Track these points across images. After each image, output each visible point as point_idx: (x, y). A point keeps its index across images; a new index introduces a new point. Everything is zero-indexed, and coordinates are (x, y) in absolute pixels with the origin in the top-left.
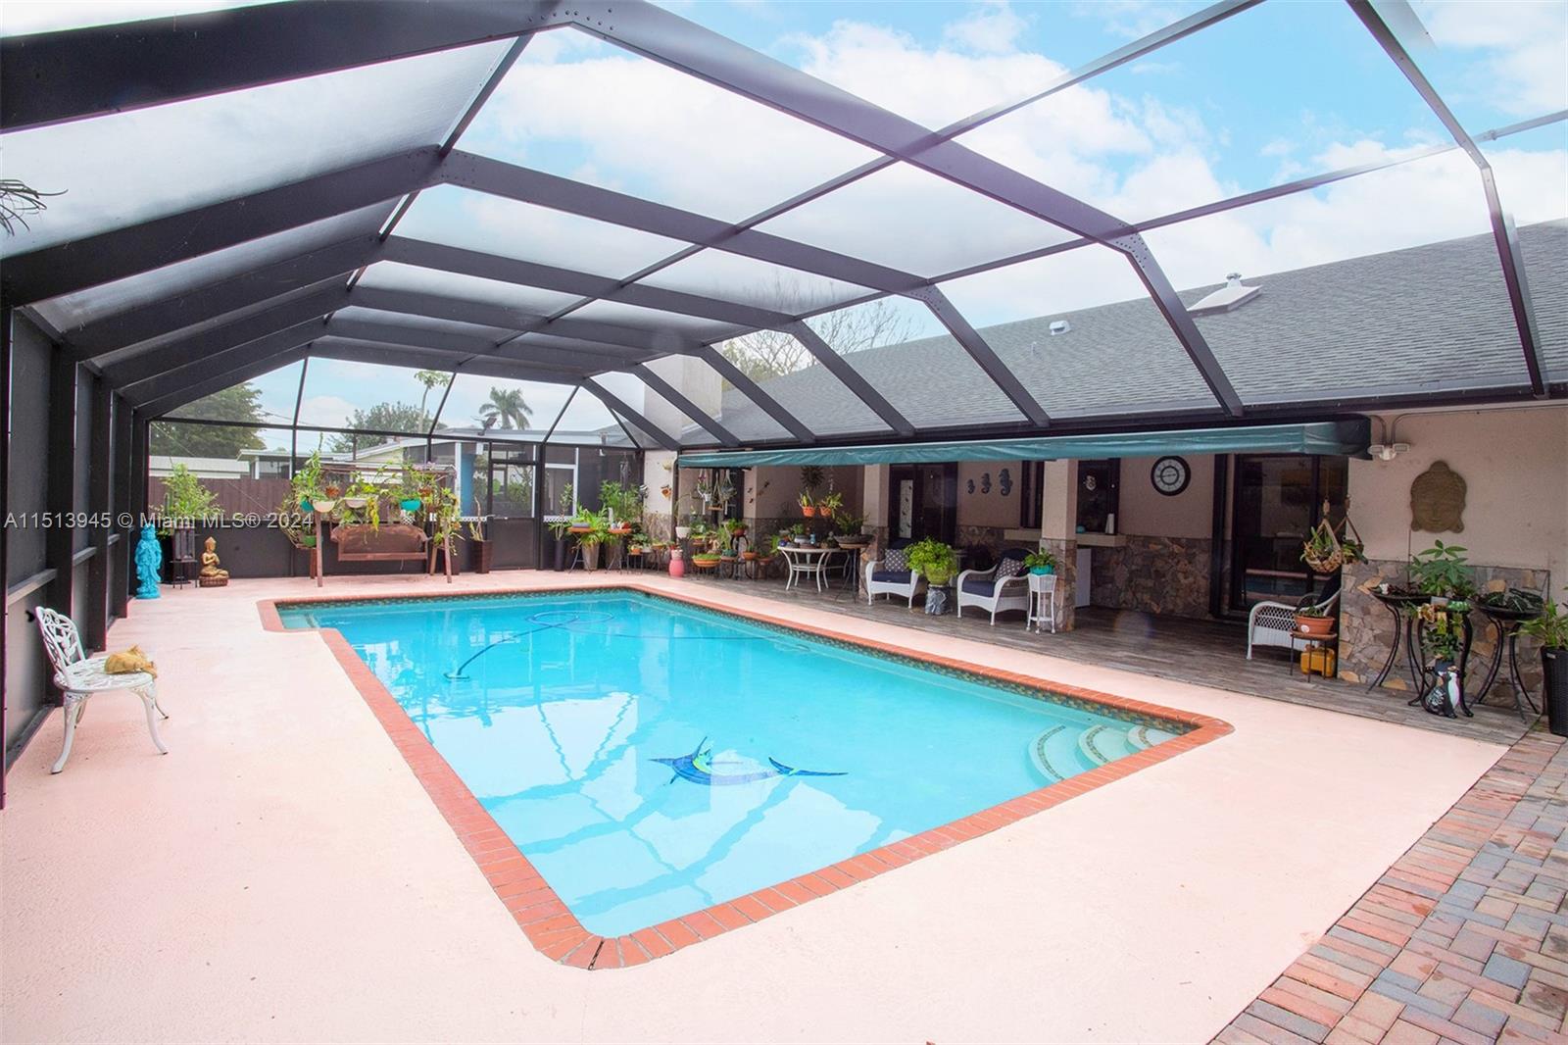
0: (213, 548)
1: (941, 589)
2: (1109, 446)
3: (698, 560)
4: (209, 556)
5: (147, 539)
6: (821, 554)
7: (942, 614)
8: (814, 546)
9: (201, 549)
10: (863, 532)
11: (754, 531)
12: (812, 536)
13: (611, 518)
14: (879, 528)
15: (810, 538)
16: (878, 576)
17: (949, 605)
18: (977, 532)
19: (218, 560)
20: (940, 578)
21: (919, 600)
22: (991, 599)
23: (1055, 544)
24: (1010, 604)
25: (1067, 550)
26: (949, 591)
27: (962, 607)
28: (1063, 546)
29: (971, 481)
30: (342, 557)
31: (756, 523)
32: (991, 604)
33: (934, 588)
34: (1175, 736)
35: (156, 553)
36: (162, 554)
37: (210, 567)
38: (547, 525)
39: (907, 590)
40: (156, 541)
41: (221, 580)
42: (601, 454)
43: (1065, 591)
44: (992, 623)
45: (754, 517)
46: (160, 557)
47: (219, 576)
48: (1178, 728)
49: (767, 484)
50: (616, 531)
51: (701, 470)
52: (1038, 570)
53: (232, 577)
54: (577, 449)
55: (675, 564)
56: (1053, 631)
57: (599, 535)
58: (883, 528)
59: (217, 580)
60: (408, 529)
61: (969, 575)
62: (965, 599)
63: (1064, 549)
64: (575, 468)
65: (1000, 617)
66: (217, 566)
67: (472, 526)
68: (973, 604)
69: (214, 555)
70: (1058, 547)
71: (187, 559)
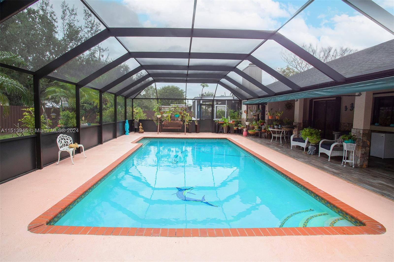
0: (141, 125)
1: (314, 146)
2: (358, 87)
3: (250, 132)
4: (140, 127)
5: (126, 123)
6: (282, 131)
7: (313, 155)
8: (279, 129)
9: (139, 125)
10: (294, 125)
11: (267, 123)
12: (280, 125)
13: (229, 119)
14: (298, 123)
15: (279, 126)
16: (294, 140)
17: (317, 152)
18: (347, 126)
19: (142, 128)
20: (314, 142)
21: (307, 149)
22: (329, 151)
23: (358, 131)
24: (337, 154)
25: (363, 134)
26: (317, 146)
27: (320, 153)
28: (361, 132)
29: (346, 106)
30: (163, 128)
31: (268, 121)
32: (329, 153)
33: (311, 145)
34: (354, 226)
35: (128, 126)
36: (129, 126)
37: (140, 129)
38: (214, 121)
39: (304, 145)
40: (128, 123)
41: (142, 132)
42: (233, 102)
43: (362, 151)
44: (329, 160)
45: (267, 119)
46: (129, 127)
47: (142, 131)
48: (357, 222)
49: (272, 109)
50: (231, 123)
51: (254, 105)
52: (346, 141)
53: (144, 131)
54: (226, 101)
55: (244, 133)
56: (353, 167)
57: (227, 124)
58: (300, 123)
59: (141, 132)
60: (179, 122)
61: (323, 142)
62: (321, 150)
63: (362, 133)
64: (226, 106)
65: (332, 158)
66: (142, 129)
67: (195, 121)
68: (324, 152)
69: (141, 127)
70: (359, 132)
71: (136, 127)
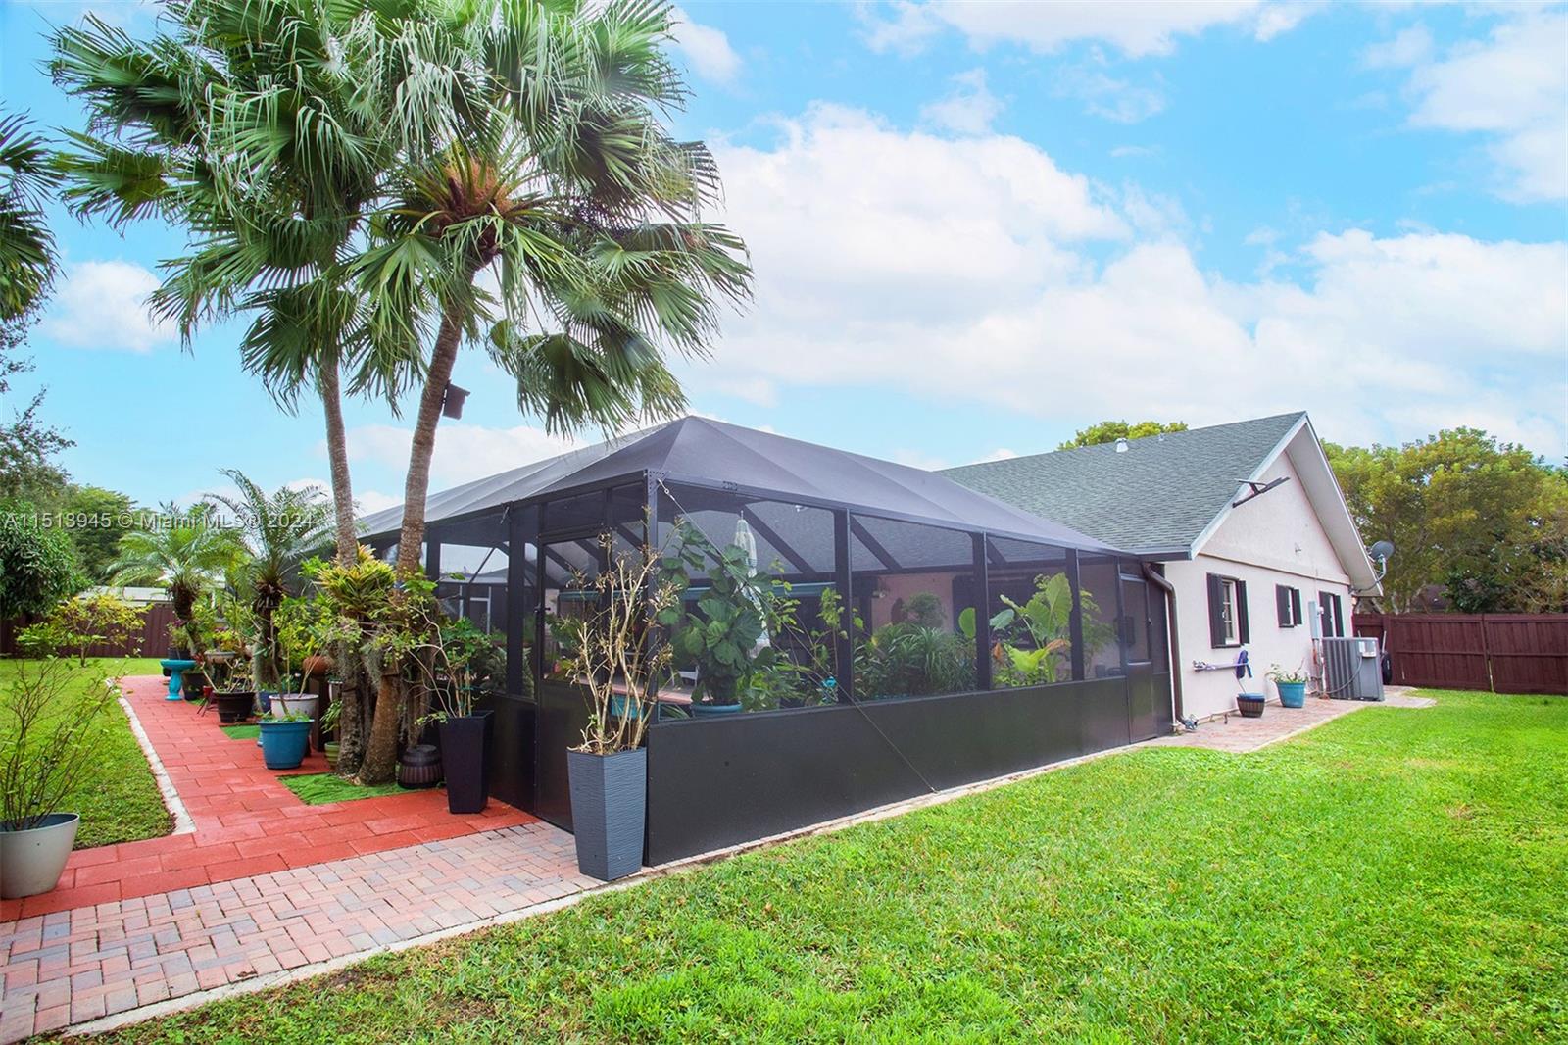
54: (490, 588)
64: (488, 600)
